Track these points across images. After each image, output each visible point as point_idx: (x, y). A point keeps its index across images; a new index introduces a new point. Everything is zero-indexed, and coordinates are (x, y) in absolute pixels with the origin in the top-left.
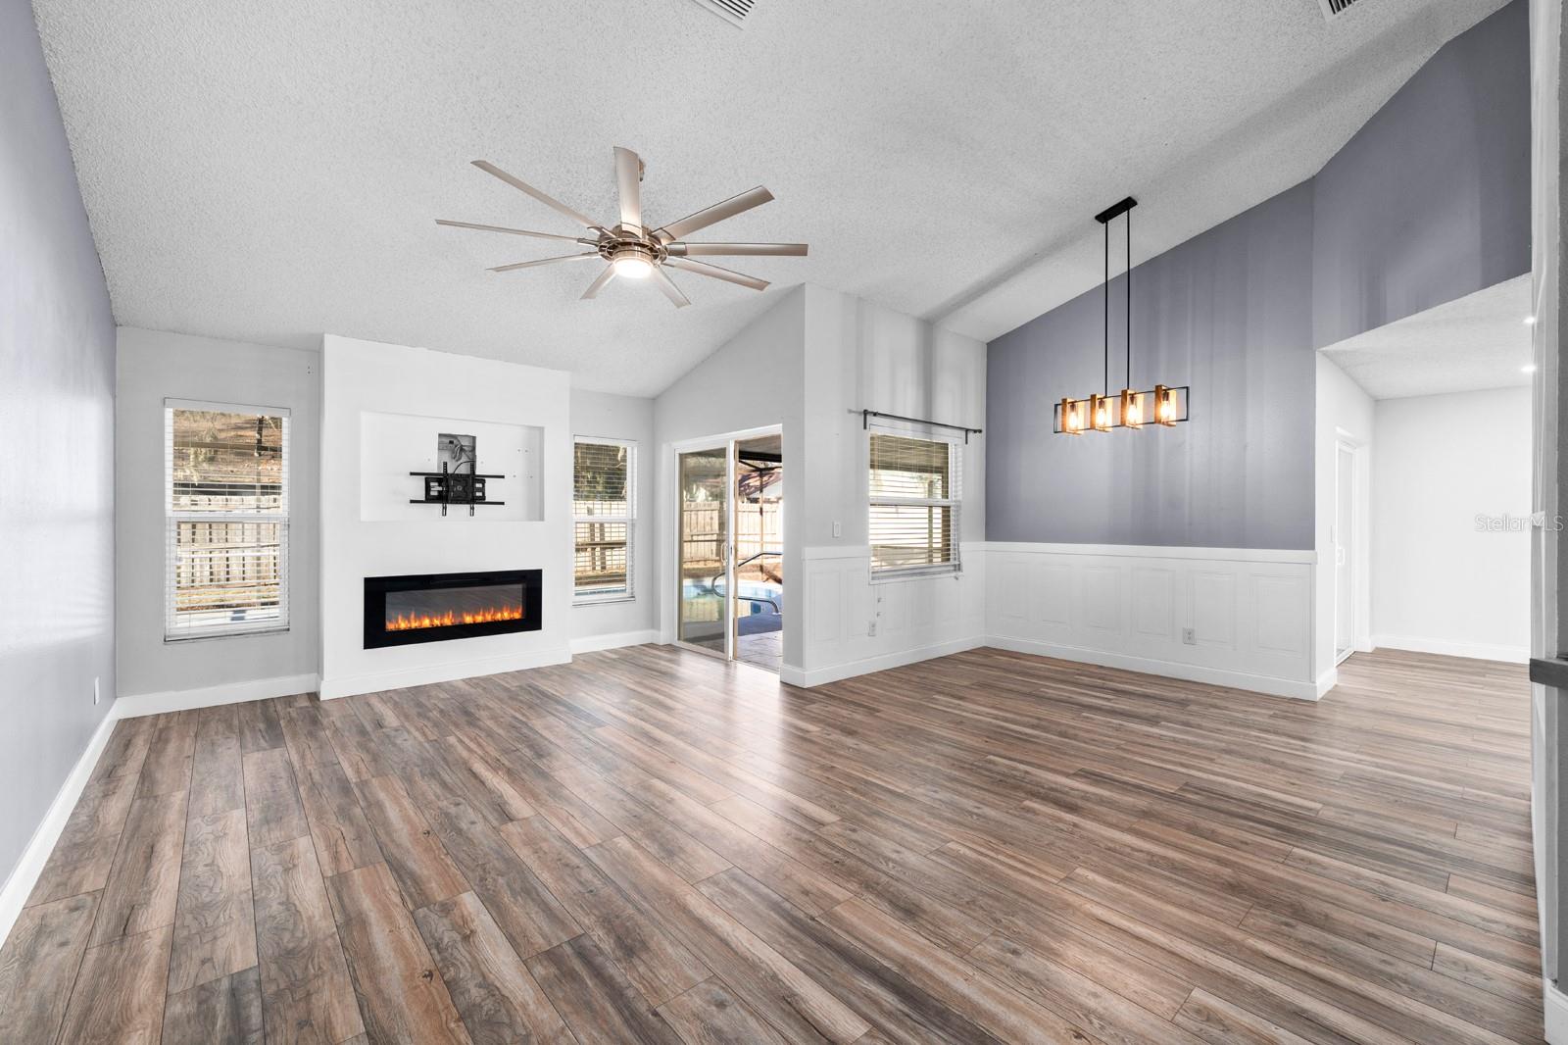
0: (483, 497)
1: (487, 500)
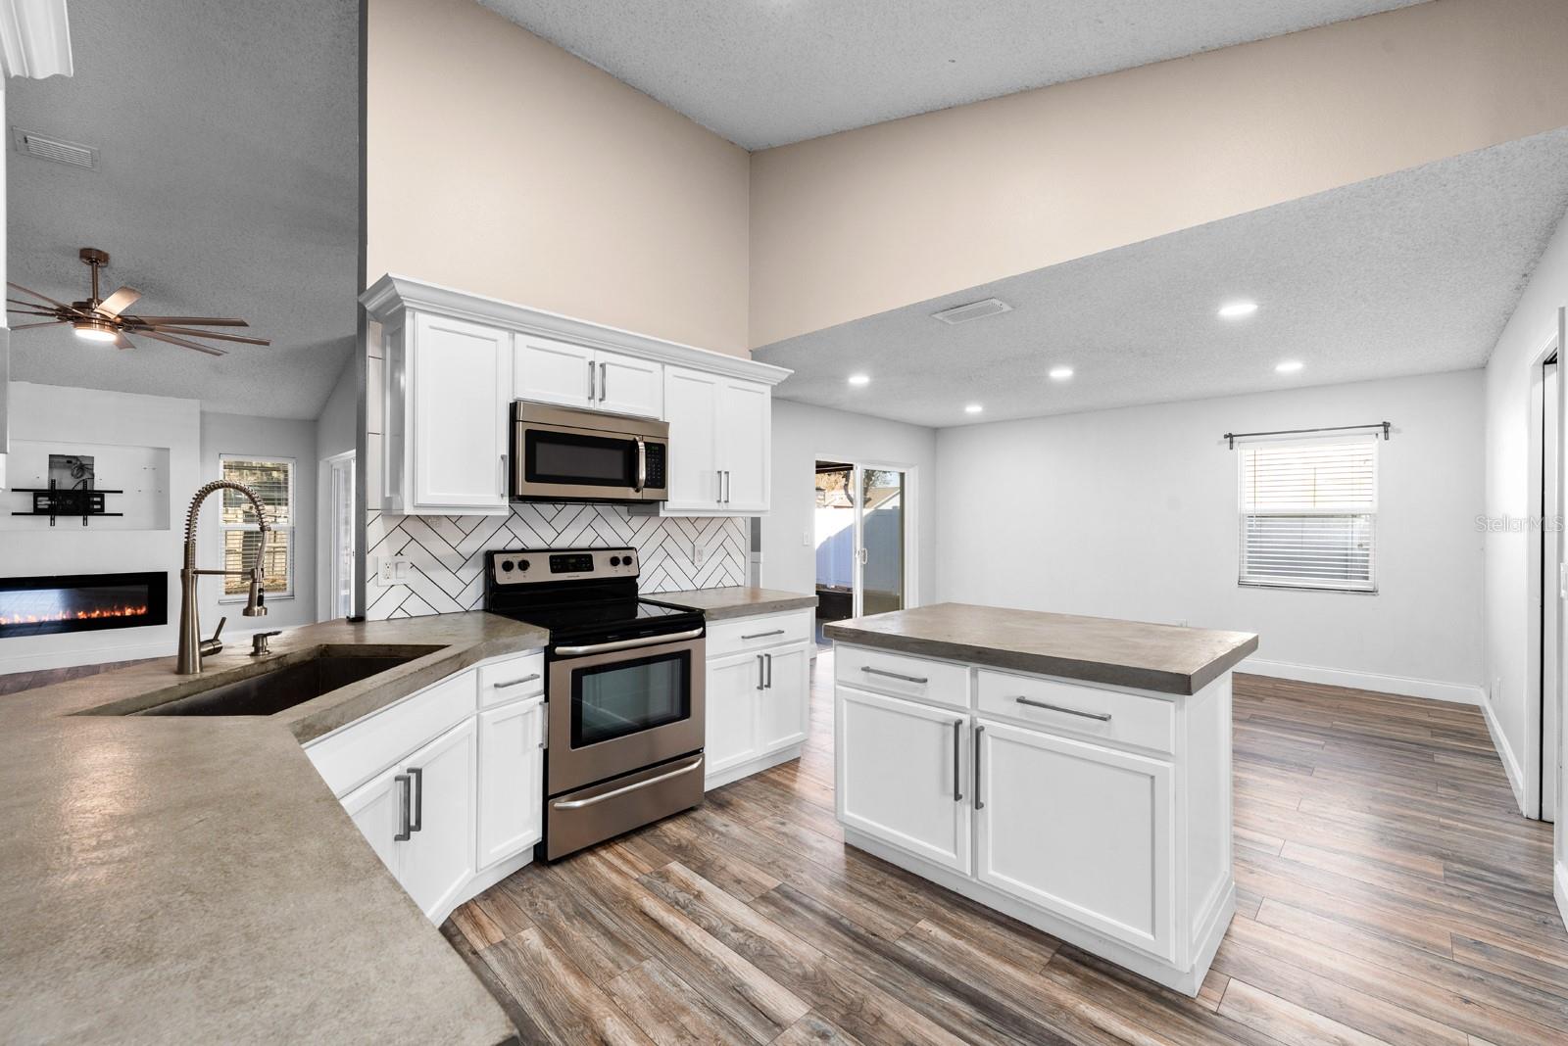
0: (102, 509)
1: (106, 512)
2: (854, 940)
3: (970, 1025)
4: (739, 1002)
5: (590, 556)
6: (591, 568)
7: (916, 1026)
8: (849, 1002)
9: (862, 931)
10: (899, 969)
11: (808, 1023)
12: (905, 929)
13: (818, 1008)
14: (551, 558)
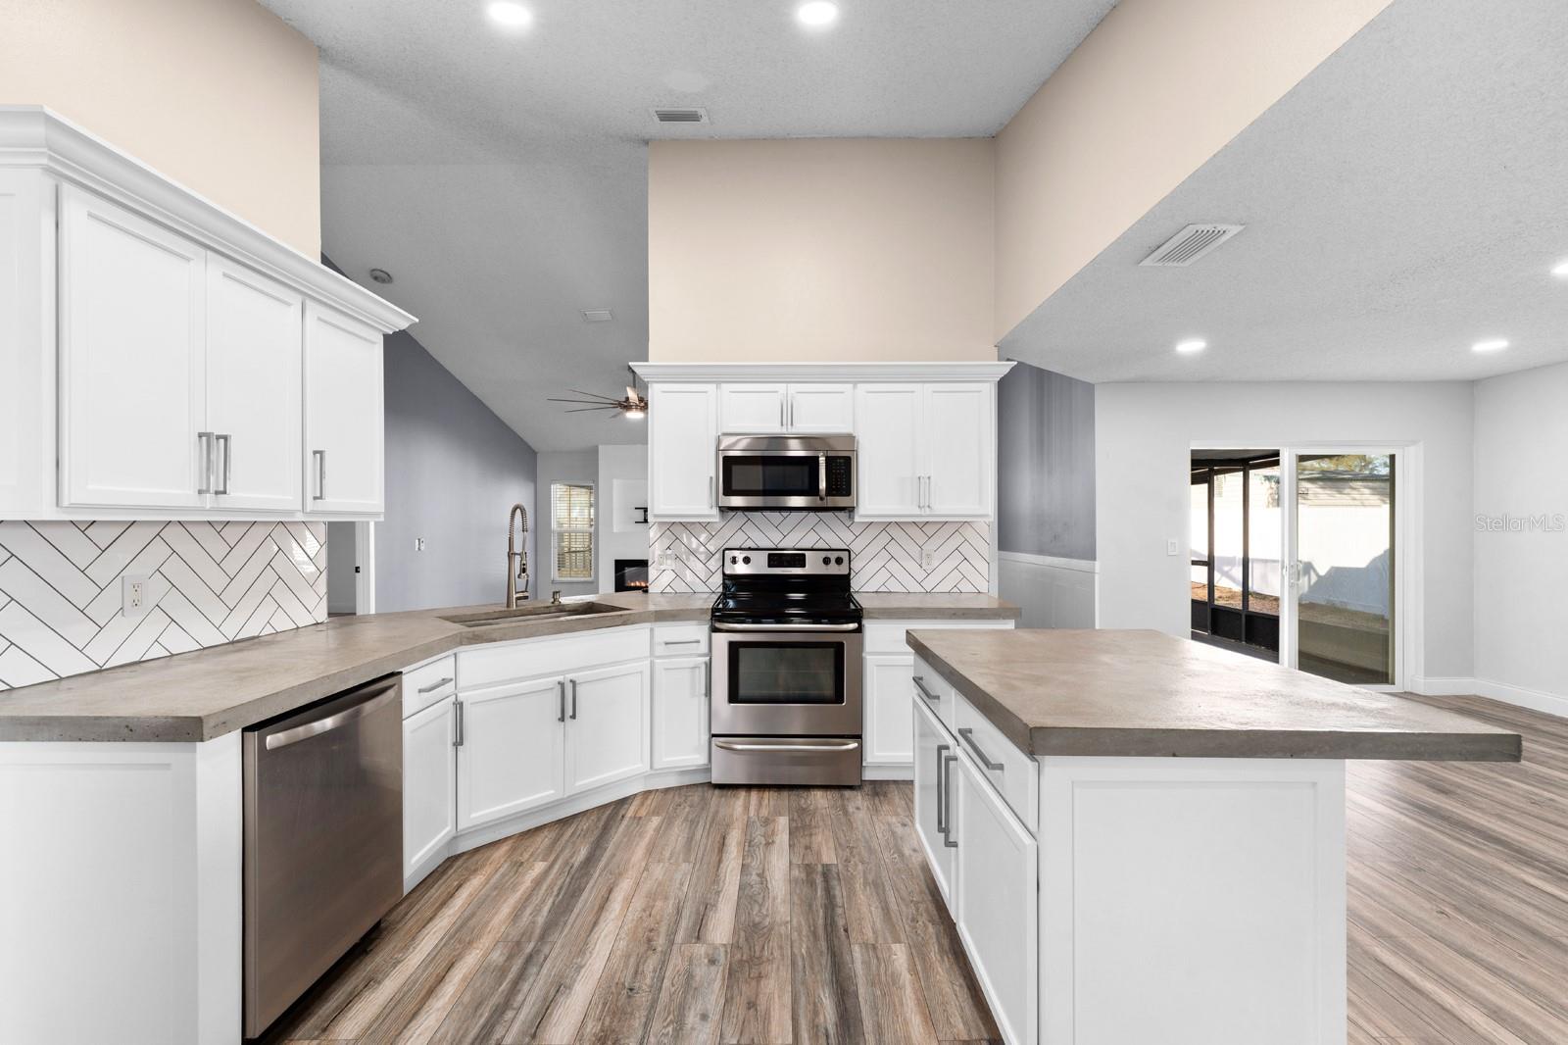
2: (826, 925)
3: (814, 1027)
4: (698, 913)
5: (804, 555)
6: (803, 565)
7: (777, 1000)
8: (757, 954)
9: (841, 922)
10: (825, 960)
11: (715, 948)
12: (877, 942)
13: (735, 946)
14: (769, 555)
